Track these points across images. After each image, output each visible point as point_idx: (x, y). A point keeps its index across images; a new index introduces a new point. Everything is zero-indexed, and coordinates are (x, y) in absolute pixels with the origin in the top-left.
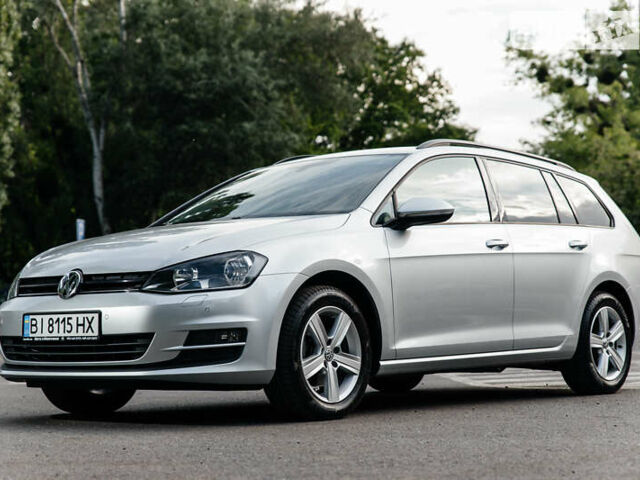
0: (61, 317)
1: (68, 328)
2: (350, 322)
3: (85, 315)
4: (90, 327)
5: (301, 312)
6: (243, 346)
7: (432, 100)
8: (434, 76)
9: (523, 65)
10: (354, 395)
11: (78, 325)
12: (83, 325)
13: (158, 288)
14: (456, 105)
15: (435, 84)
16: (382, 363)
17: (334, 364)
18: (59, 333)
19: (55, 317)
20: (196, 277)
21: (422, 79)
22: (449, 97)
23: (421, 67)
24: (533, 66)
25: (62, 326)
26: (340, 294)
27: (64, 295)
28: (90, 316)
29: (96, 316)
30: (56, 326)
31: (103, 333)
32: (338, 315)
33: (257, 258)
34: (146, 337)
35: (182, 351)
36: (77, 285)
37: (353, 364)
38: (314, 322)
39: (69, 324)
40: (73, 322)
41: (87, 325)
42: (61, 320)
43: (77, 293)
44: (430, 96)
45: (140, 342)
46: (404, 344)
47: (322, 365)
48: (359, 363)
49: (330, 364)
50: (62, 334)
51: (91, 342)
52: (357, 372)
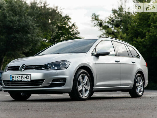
0: (21, 76)
1: (22, 78)
2: (88, 78)
3: (27, 75)
4: (28, 78)
5: (78, 75)
6: (65, 83)
7: (73, 30)
8: (74, 24)
9: (96, 22)
10: (88, 95)
11: (25, 77)
12: (26, 77)
13: (45, 69)
14: (79, 32)
15: (74, 26)
16: (94, 88)
17: (84, 88)
18: (20, 79)
19: (19, 76)
20: (54, 66)
21: (71, 25)
22: (77, 30)
23: (70, 22)
24: (99, 22)
25: (21, 78)
26: (86, 71)
27: (21, 70)
28: (28, 75)
29: (30, 75)
30: (19, 78)
31: (32, 79)
32: (85, 76)
33: (68, 62)
34: (43, 80)
35: (51, 84)
36: (24, 68)
37: (88, 88)
38: (80, 77)
39: (22, 77)
40: (24, 77)
41: (27, 77)
42: (20, 76)
43: (24, 70)
44: (72, 30)
45: (41, 81)
46: (98, 84)
47: (82, 88)
48: (89, 88)
49: (83, 87)
50: (21, 80)
51: (28, 81)
52: (89, 90)
